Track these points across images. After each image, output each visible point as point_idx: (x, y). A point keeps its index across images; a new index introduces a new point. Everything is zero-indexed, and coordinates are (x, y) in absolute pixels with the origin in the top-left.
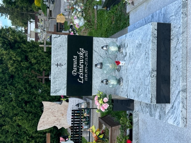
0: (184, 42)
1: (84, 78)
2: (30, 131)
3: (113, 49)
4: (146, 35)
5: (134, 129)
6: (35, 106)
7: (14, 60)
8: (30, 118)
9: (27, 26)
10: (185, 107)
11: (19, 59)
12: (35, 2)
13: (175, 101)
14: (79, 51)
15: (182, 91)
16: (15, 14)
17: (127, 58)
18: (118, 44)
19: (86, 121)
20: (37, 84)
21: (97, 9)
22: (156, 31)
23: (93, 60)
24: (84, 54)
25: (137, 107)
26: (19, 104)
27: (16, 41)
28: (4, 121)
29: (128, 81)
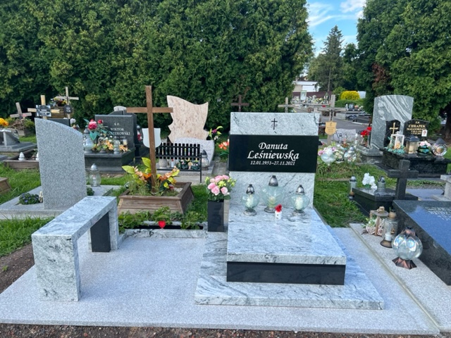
0: (318, 303)
1: (254, 159)
2: (163, 85)
3: (299, 202)
4: (327, 248)
5: (181, 231)
6: (198, 93)
7: (266, 61)
8: (181, 85)
9: (309, 81)
10: (223, 303)
11: (267, 69)
12: (348, 92)
13: (231, 288)
14: (294, 153)
15: (248, 299)
16: (327, 62)
17: (286, 222)
18: (305, 210)
19: (182, 165)
20: (231, 95)
21: (351, 181)
22: (333, 263)
23: (281, 173)
24: (290, 160)
25: (214, 236)
26: (202, 70)
27: (293, 64)
28: (178, 48)
29: (254, 223)
